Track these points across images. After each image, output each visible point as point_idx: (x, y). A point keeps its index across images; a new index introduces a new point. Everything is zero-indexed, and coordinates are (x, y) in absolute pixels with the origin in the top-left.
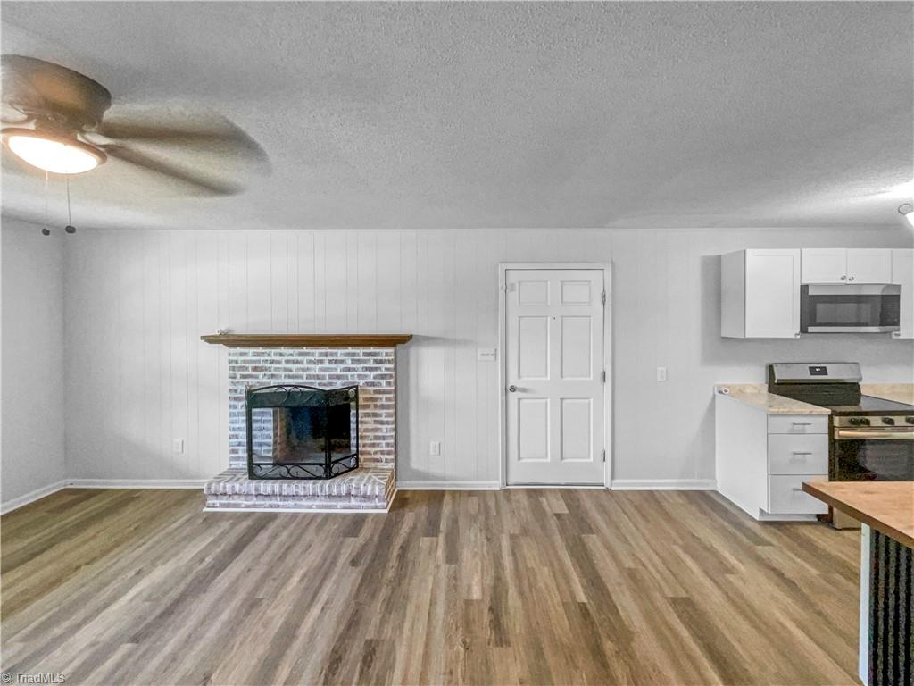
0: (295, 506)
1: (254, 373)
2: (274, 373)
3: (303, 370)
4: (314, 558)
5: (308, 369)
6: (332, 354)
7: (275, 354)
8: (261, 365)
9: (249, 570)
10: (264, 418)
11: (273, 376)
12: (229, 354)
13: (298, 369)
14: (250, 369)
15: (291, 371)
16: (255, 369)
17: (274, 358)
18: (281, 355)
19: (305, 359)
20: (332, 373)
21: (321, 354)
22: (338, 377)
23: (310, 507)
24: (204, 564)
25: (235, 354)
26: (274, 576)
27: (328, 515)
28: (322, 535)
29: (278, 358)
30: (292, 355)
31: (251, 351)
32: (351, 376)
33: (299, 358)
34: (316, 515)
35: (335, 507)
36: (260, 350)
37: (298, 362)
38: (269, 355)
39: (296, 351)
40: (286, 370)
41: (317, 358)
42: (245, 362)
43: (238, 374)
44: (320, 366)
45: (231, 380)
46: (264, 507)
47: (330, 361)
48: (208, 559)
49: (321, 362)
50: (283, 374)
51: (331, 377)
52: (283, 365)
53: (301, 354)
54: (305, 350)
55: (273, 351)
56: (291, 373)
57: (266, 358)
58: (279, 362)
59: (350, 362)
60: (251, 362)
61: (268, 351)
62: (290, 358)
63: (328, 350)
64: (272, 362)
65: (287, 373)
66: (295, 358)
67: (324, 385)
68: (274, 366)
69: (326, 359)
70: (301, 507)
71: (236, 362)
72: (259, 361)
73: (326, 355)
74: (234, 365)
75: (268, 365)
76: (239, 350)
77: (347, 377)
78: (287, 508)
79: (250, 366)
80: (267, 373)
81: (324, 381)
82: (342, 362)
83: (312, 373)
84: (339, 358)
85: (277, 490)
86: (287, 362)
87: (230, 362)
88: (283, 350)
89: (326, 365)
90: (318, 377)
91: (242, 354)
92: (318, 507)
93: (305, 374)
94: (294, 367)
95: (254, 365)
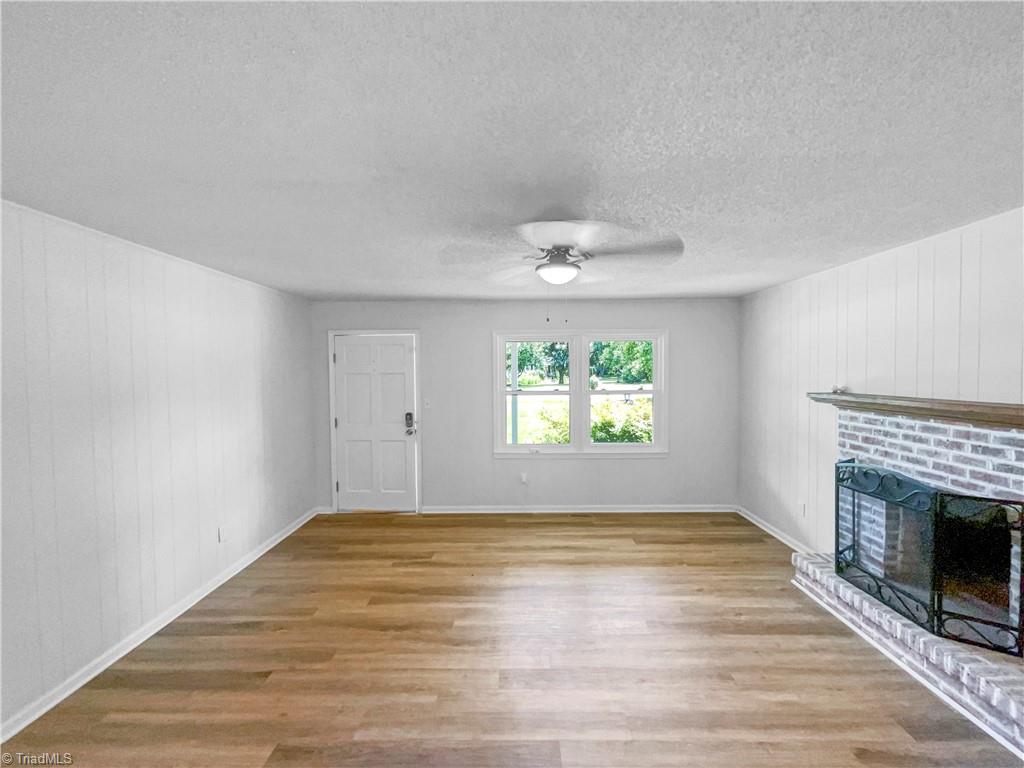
0: (879, 641)
1: (864, 445)
2: (888, 450)
3: (929, 453)
4: (823, 701)
5: (936, 453)
6: (978, 437)
7: (891, 424)
8: (872, 436)
9: (757, 652)
10: (874, 507)
11: (886, 454)
12: (840, 417)
13: (921, 451)
14: (860, 438)
15: (911, 451)
16: (866, 440)
17: (888, 428)
18: (898, 426)
19: (932, 437)
20: (977, 469)
21: (958, 434)
22: (988, 478)
23: (900, 657)
24: (737, 618)
25: (845, 418)
26: (765, 675)
27: (916, 685)
28: (871, 695)
29: (893, 430)
30: (912, 428)
31: (862, 416)
32: (1015, 482)
33: (925, 435)
34: (900, 672)
35: (935, 683)
36: (872, 416)
37: (921, 440)
38: (882, 423)
39: (918, 423)
40: (904, 448)
41: (951, 439)
42: (855, 428)
43: (848, 442)
44: (955, 452)
45: (841, 448)
46: (844, 617)
47: (975, 449)
48: (743, 618)
49: (959, 446)
50: (900, 453)
51: (974, 474)
52: (900, 441)
53: (926, 429)
54: (932, 423)
55: (889, 419)
56: (910, 455)
57: (879, 428)
58: (894, 436)
59: (1014, 456)
60: (861, 429)
61: (881, 418)
62: (911, 432)
63: (972, 429)
64: (886, 434)
65: (906, 453)
66: (917, 433)
67: (962, 485)
68: (889, 440)
69: (968, 443)
70: (887, 647)
71: (846, 427)
72: (870, 430)
73: (967, 436)
74: (844, 430)
75: (881, 438)
76: (849, 413)
77: (1005, 482)
78: (869, 637)
79: (861, 435)
80: (880, 447)
81: (961, 479)
82: (997, 452)
83: (943, 461)
84: (991, 445)
85: (857, 604)
86: (906, 437)
87: (840, 426)
88: (900, 419)
89: (967, 453)
90: (951, 470)
91: (853, 419)
92: (910, 664)
93: (931, 461)
94: (916, 446)
95: (865, 434)
